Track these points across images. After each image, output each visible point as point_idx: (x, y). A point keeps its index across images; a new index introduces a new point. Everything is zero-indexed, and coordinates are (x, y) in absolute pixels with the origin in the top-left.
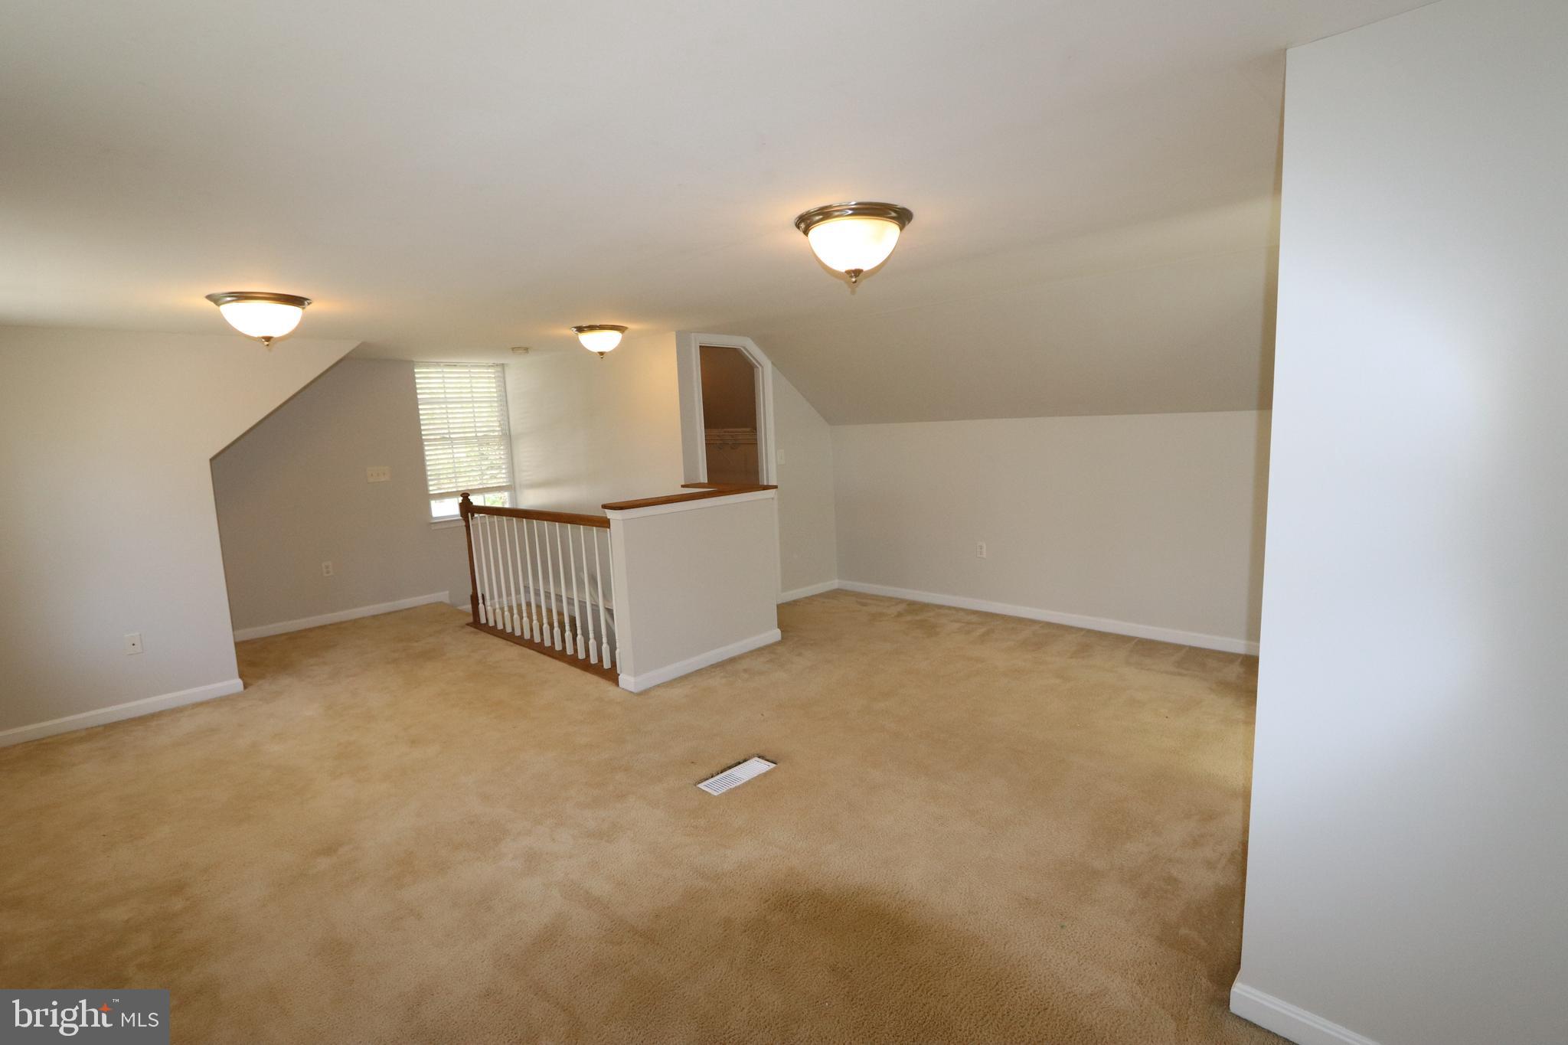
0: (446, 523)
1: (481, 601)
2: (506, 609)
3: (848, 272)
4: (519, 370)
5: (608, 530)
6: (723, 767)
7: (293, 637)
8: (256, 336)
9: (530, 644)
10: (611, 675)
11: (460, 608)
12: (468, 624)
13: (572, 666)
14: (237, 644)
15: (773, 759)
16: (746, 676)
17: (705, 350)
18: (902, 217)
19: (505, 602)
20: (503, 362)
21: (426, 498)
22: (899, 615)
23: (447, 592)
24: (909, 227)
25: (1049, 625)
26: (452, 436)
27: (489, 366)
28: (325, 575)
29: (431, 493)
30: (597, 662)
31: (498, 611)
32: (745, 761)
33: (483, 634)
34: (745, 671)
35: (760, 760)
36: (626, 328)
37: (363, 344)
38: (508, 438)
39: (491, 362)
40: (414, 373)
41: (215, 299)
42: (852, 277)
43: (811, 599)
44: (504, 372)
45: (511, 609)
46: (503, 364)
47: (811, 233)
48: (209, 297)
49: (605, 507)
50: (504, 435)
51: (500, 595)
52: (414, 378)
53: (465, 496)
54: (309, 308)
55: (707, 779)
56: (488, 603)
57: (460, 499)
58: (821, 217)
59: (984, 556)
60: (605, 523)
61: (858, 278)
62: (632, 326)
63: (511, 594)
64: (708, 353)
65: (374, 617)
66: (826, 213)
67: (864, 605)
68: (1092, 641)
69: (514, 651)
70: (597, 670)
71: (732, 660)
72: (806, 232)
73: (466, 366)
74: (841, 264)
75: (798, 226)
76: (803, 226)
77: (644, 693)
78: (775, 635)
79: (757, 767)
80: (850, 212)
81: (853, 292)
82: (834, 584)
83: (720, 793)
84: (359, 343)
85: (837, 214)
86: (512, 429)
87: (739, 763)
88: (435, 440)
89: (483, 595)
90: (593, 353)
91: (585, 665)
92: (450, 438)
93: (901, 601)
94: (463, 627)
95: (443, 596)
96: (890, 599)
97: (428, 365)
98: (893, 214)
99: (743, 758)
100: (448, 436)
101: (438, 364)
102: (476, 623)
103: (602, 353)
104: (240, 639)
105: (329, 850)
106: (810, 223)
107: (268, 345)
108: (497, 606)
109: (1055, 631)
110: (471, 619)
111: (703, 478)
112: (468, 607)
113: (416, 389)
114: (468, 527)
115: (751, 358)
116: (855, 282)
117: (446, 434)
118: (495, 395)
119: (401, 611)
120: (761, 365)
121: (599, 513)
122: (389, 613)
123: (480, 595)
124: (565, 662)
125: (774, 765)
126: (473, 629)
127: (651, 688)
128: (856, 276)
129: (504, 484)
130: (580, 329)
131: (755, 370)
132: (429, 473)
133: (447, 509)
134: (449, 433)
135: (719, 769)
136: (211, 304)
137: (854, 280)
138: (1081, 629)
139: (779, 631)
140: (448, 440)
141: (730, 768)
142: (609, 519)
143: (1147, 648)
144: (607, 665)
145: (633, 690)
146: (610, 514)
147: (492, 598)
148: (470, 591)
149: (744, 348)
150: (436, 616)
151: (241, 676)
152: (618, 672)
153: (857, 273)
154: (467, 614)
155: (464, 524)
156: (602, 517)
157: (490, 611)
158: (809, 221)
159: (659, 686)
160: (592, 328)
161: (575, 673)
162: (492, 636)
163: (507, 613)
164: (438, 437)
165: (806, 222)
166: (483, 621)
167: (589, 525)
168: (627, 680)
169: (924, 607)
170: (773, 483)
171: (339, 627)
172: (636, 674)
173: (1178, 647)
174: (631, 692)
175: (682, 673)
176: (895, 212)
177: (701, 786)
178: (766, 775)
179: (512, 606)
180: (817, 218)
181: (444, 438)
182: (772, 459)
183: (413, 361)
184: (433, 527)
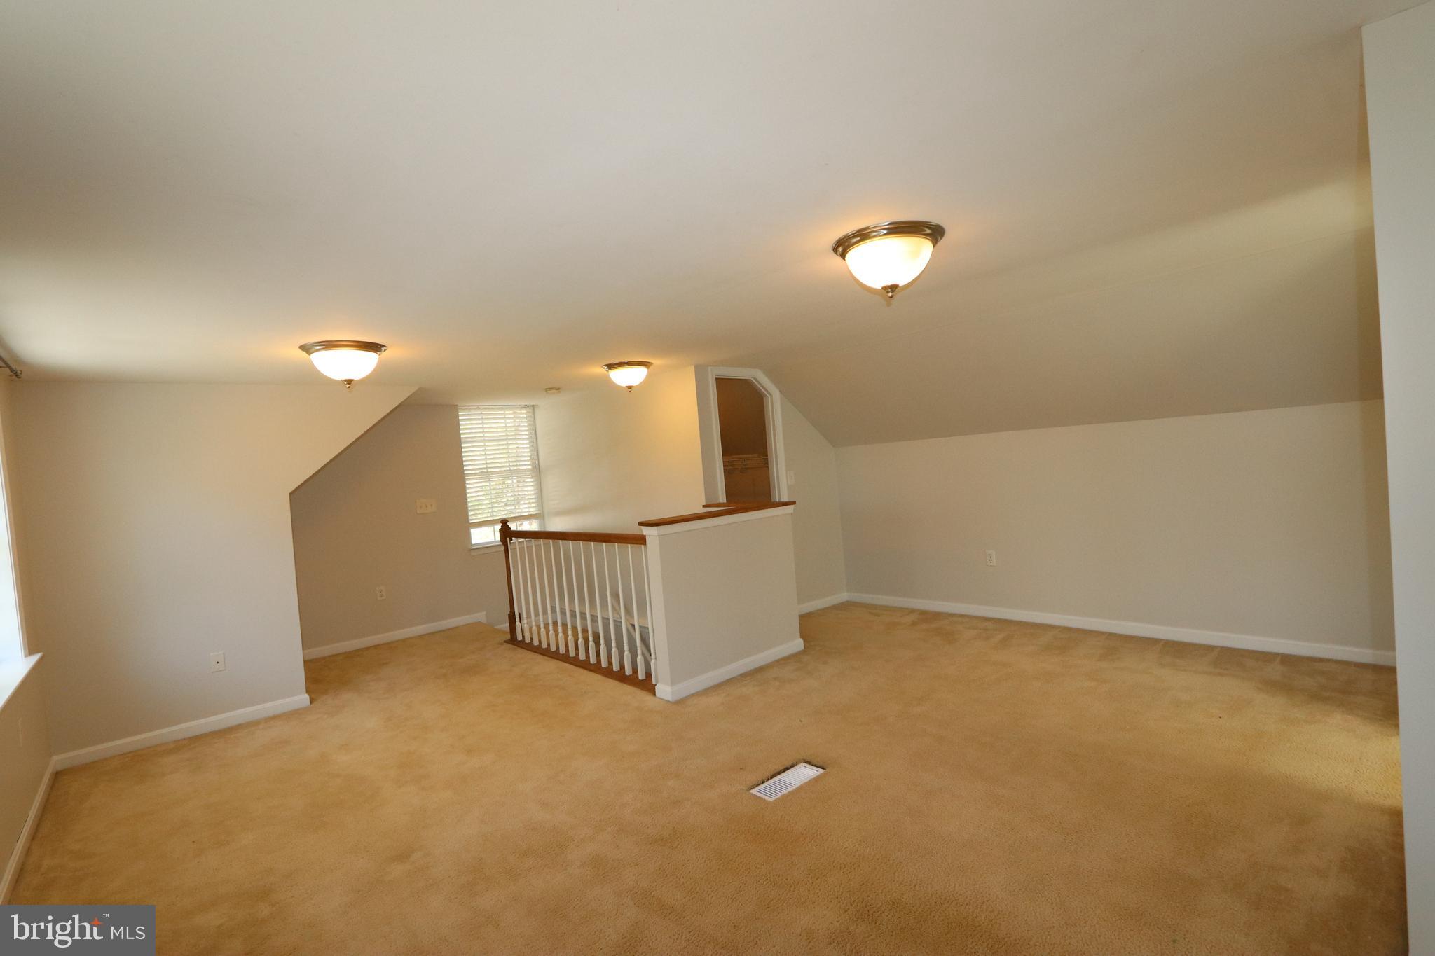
0: (485, 549)
1: (517, 619)
2: (542, 626)
3: (884, 288)
4: (550, 411)
5: (643, 546)
6: (772, 773)
7: (350, 655)
8: (340, 380)
9: (565, 658)
10: (647, 685)
11: (498, 627)
12: (505, 642)
13: (608, 677)
14: (305, 662)
15: (821, 764)
16: (777, 684)
17: (721, 382)
18: (935, 233)
19: (541, 620)
20: (532, 404)
21: (465, 526)
22: (914, 624)
23: (485, 613)
24: (941, 243)
25: (1069, 629)
26: (489, 470)
27: (522, 408)
28: (379, 598)
29: (471, 522)
30: (631, 673)
31: (534, 628)
32: (792, 766)
33: (520, 650)
34: (775, 679)
35: (806, 765)
36: (651, 364)
37: (421, 391)
38: (538, 471)
39: (523, 403)
40: (458, 416)
41: (306, 349)
42: (888, 292)
43: (824, 611)
44: (534, 409)
45: (547, 626)
46: (533, 406)
47: (848, 257)
48: (303, 348)
49: (641, 524)
50: (534, 468)
51: (537, 614)
52: (458, 420)
53: (504, 523)
54: (385, 354)
55: (758, 785)
56: (524, 621)
57: (499, 527)
58: (859, 238)
59: (995, 564)
60: (641, 540)
61: (894, 293)
62: (656, 362)
63: (547, 613)
64: (724, 385)
65: (421, 637)
66: (863, 235)
67: (878, 615)
68: (1116, 644)
69: (552, 665)
70: (632, 680)
71: (760, 670)
72: (843, 256)
73: (502, 408)
74: (876, 282)
75: (835, 250)
76: (840, 249)
77: (679, 702)
78: (798, 644)
79: (803, 774)
80: (885, 232)
81: (889, 304)
82: (844, 596)
83: (774, 798)
84: (416, 389)
85: (874, 234)
86: (541, 465)
87: (787, 769)
88: (475, 474)
89: (519, 614)
90: (623, 387)
91: (620, 677)
92: (487, 472)
93: (912, 611)
94: (501, 644)
95: (481, 617)
96: (901, 609)
97: (468, 408)
98: (928, 231)
99: (790, 763)
100: (485, 471)
101: (478, 407)
102: (513, 640)
103: (630, 387)
104: (307, 658)
105: (402, 857)
106: (848, 245)
107: (349, 387)
108: (534, 624)
109: (1074, 637)
110: (508, 637)
111: (722, 498)
112: (506, 626)
113: (460, 429)
114: (506, 551)
115: (761, 388)
116: (892, 297)
117: (484, 468)
118: (527, 433)
119: (444, 631)
120: (769, 393)
121: (635, 530)
122: (433, 633)
123: (517, 614)
124: (600, 673)
125: (821, 771)
126: (512, 646)
127: (686, 697)
128: (892, 291)
129: (534, 513)
130: (610, 367)
131: (764, 398)
132: (469, 504)
133: (485, 536)
134: (487, 468)
135: (768, 774)
136: (304, 353)
137: (890, 295)
138: (1102, 633)
139: (801, 641)
140: (485, 474)
141: (779, 773)
142: (645, 536)
143: (1177, 650)
144: (641, 676)
145: (669, 698)
146: (646, 531)
147: (529, 616)
148: (508, 611)
149: (755, 379)
150: (476, 635)
151: (308, 692)
152: (654, 682)
153: (893, 288)
154: (505, 633)
155: (503, 548)
156: (639, 535)
157: (526, 628)
158: (847, 244)
159: (693, 695)
160: (621, 365)
161: (612, 684)
162: (529, 652)
163: (542, 630)
164: (477, 471)
165: (842, 246)
166: (520, 638)
167: (624, 543)
168: (664, 690)
169: (937, 616)
170: (785, 499)
171: (391, 646)
172: (673, 683)
173: (1209, 648)
174: (669, 702)
175: (715, 682)
176: (930, 228)
177: (754, 791)
178: (816, 780)
179: (548, 624)
180: (855, 240)
181: (482, 472)
182: (783, 481)
183: (457, 405)
184: (473, 553)
